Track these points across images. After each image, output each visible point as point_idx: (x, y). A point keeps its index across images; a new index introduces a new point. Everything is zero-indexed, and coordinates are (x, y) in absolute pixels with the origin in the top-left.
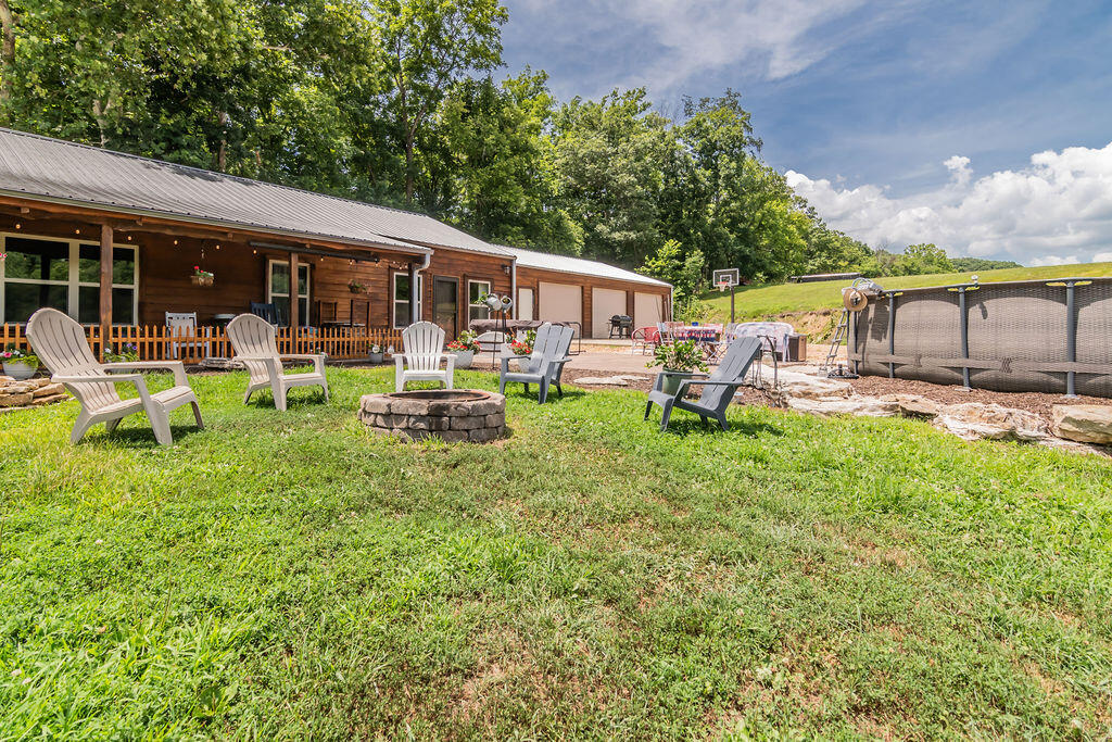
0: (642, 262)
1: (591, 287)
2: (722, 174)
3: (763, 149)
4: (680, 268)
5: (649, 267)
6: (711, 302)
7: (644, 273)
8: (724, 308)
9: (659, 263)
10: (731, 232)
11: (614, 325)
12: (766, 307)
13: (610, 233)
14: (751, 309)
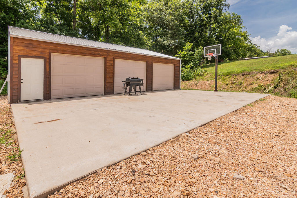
0: (176, 53)
1: (114, 59)
2: (213, 16)
3: (230, 7)
4: (193, 55)
5: (179, 55)
6: (206, 69)
7: (177, 57)
8: (212, 72)
9: (183, 53)
10: (216, 40)
11: (127, 85)
12: (232, 70)
13: (163, 42)
14: (225, 71)
